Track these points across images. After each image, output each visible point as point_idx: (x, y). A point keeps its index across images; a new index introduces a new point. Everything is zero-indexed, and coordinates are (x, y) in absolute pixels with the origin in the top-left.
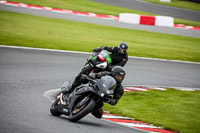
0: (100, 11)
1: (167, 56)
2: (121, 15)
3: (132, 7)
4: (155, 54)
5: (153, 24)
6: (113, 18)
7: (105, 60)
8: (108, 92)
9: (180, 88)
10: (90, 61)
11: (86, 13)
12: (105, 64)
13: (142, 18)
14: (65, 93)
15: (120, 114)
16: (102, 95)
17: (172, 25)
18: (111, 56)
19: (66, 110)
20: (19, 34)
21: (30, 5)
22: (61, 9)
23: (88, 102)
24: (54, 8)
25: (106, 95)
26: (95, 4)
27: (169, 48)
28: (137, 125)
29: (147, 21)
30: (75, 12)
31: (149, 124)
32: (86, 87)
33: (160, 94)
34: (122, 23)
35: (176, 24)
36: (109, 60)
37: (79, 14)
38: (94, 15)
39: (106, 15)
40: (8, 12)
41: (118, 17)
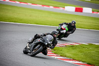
0: (55, 5)
1: (89, 27)
2: (66, 7)
4: (83, 27)
5: (82, 11)
6: (62, 9)
7: (65, 29)
8: (49, 43)
9: (95, 44)
11: (48, 6)
12: (65, 31)
13: (76, 8)
15: (65, 56)
16: (46, 44)
17: (91, 12)
18: (68, 27)
21: (21, 2)
22: (36, 4)
23: (40, 47)
27: (90, 24)
29: (79, 10)
30: (43, 5)
32: (39, 40)
33: (85, 47)
34: (66, 11)
35: (93, 12)
36: (67, 29)
37: (45, 7)
38: (52, 7)
39: (58, 7)
41: (64, 8)
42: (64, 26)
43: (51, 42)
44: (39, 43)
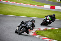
2: (45, 6)
3: (48, 3)
5: (55, 8)
6: (42, 7)
7: (49, 19)
8: (29, 26)
10: (44, 20)
11: (34, 5)
12: (49, 20)
13: (51, 6)
14: (18, 26)
16: (28, 27)
19: (18, 31)
20: (14, 12)
21: (17, 3)
22: (26, 4)
24: (24, 4)
25: (29, 27)
26: (36, 2)
28: (50, 40)
29: (53, 7)
30: (31, 5)
31: (53, 39)
32: (23, 25)
33: (57, 30)
34: (45, 8)
36: (50, 19)
38: (36, 6)
39: (40, 6)
40: (10, 5)
41: (44, 6)
42: (48, 17)
43: (31, 26)
44: (24, 26)
